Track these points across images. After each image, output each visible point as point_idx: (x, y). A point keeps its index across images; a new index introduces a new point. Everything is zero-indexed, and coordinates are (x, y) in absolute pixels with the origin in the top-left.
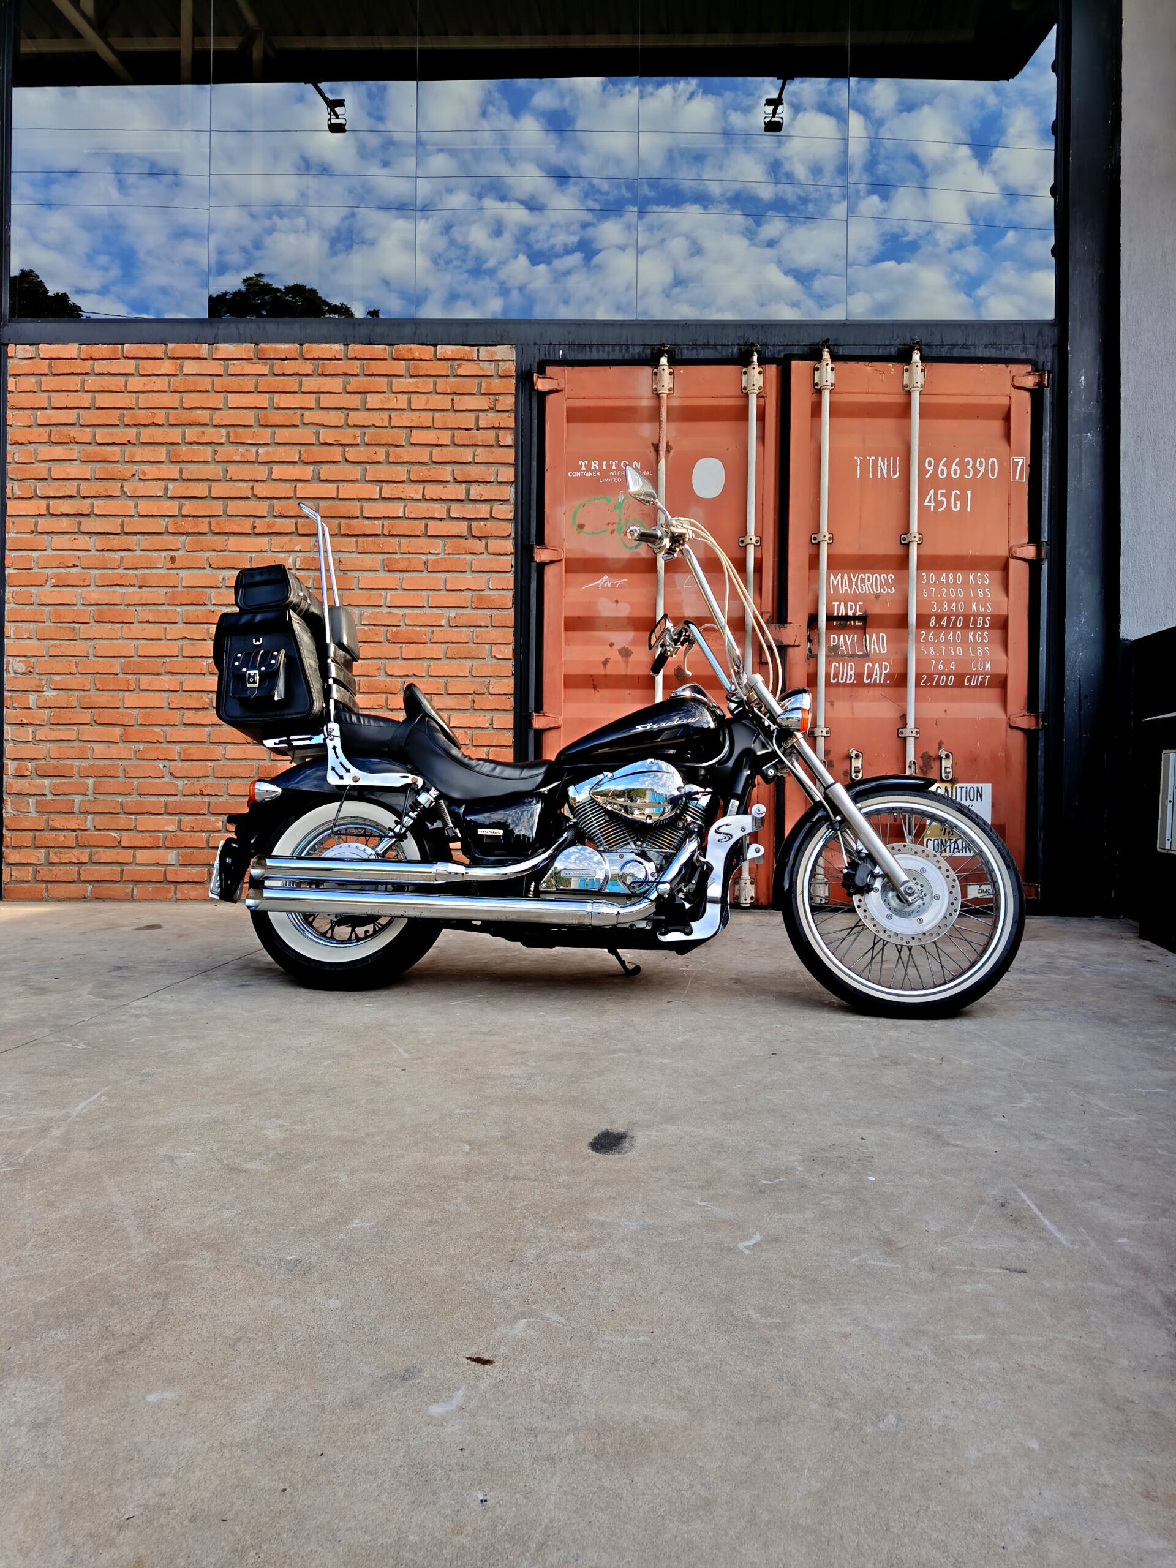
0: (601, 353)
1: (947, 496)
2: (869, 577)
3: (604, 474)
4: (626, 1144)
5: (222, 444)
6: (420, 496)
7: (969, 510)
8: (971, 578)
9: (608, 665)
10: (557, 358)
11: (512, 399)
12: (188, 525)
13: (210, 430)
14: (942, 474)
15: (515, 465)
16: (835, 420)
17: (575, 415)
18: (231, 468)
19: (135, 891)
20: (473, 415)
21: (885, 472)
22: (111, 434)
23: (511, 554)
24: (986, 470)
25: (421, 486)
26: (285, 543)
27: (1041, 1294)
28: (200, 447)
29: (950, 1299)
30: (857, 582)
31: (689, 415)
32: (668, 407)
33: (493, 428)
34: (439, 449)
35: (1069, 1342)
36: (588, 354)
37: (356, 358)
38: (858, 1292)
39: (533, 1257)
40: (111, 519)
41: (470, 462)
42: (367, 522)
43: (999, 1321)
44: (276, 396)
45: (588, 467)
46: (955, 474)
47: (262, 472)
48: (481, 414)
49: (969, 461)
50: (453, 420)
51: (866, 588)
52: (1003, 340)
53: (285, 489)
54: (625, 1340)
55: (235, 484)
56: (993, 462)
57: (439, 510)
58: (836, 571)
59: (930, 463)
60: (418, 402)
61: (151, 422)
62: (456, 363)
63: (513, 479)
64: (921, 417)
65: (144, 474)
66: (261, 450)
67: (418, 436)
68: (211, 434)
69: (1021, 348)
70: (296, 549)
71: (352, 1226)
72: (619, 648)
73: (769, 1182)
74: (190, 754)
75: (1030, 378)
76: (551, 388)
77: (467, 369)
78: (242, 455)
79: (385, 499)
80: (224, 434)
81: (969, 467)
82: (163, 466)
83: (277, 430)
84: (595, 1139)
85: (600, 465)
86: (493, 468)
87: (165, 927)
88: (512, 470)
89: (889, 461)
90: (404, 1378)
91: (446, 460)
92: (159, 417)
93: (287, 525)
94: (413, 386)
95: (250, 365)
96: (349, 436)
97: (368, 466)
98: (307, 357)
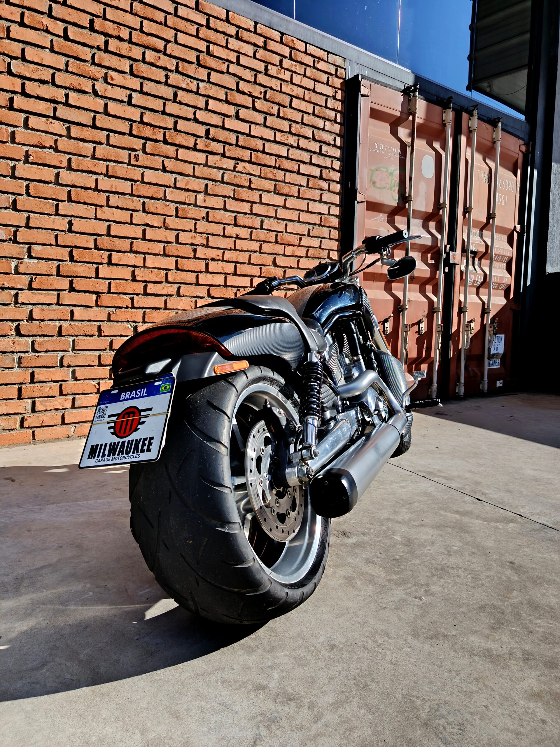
0: (384, 79)
1: (501, 197)
2: (477, 232)
3: (385, 153)
5: (171, 71)
6: (296, 145)
7: (506, 205)
10: (363, 74)
11: (343, 94)
12: (148, 132)
14: (500, 186)
15: (341, 136)
17: (375, 114)
18: (180, 93)
20: (324, 98)
22: (82, 34)
23: (339, 193)
24: (511, 187)
25: (297, 138)
26: (217, 161)
28: (155, 68)
30: (473, 234)
33: (333, 110)
34: (307, 115)
36: (378, 77)
37: (261, 35)
40: (83, 111)
41: (322, 129)
42: (267, 156)
44: (211, 45)
45: (379, 148)
46: (503, 187)
47: (201, 102)
48: (328, 98)
50: (314, 98)
52: (516, 126)
53: (216, 120)
55: (182, 106)
56: (513, 184)
57: (305, 157)
60: (297, 79)
61: (117, 34)
62: (316, 60)
63: (342, 146)
65: (112, 79)
66: (201, 85)
67: (296, 103)
68: (164, 61)
69: (521, 131)
70: (224, 167)
75: (524, 147)
76: (365, 93)
77: (321, 65)
78: (188, 84)
79: (277, 142)
80: (175, 64)
81: (507, 184)
82: (126, 76)
83: (211, 72)
85: (384, 147)
86: (333, 136)
88: (342, 140)
91: (311, 124)
92: (125, 33)
93: (218, 147)
94: (294, 67)
95: (193, 14)
96: (257, 91)
97: (267, 116)
98: (232, 22)
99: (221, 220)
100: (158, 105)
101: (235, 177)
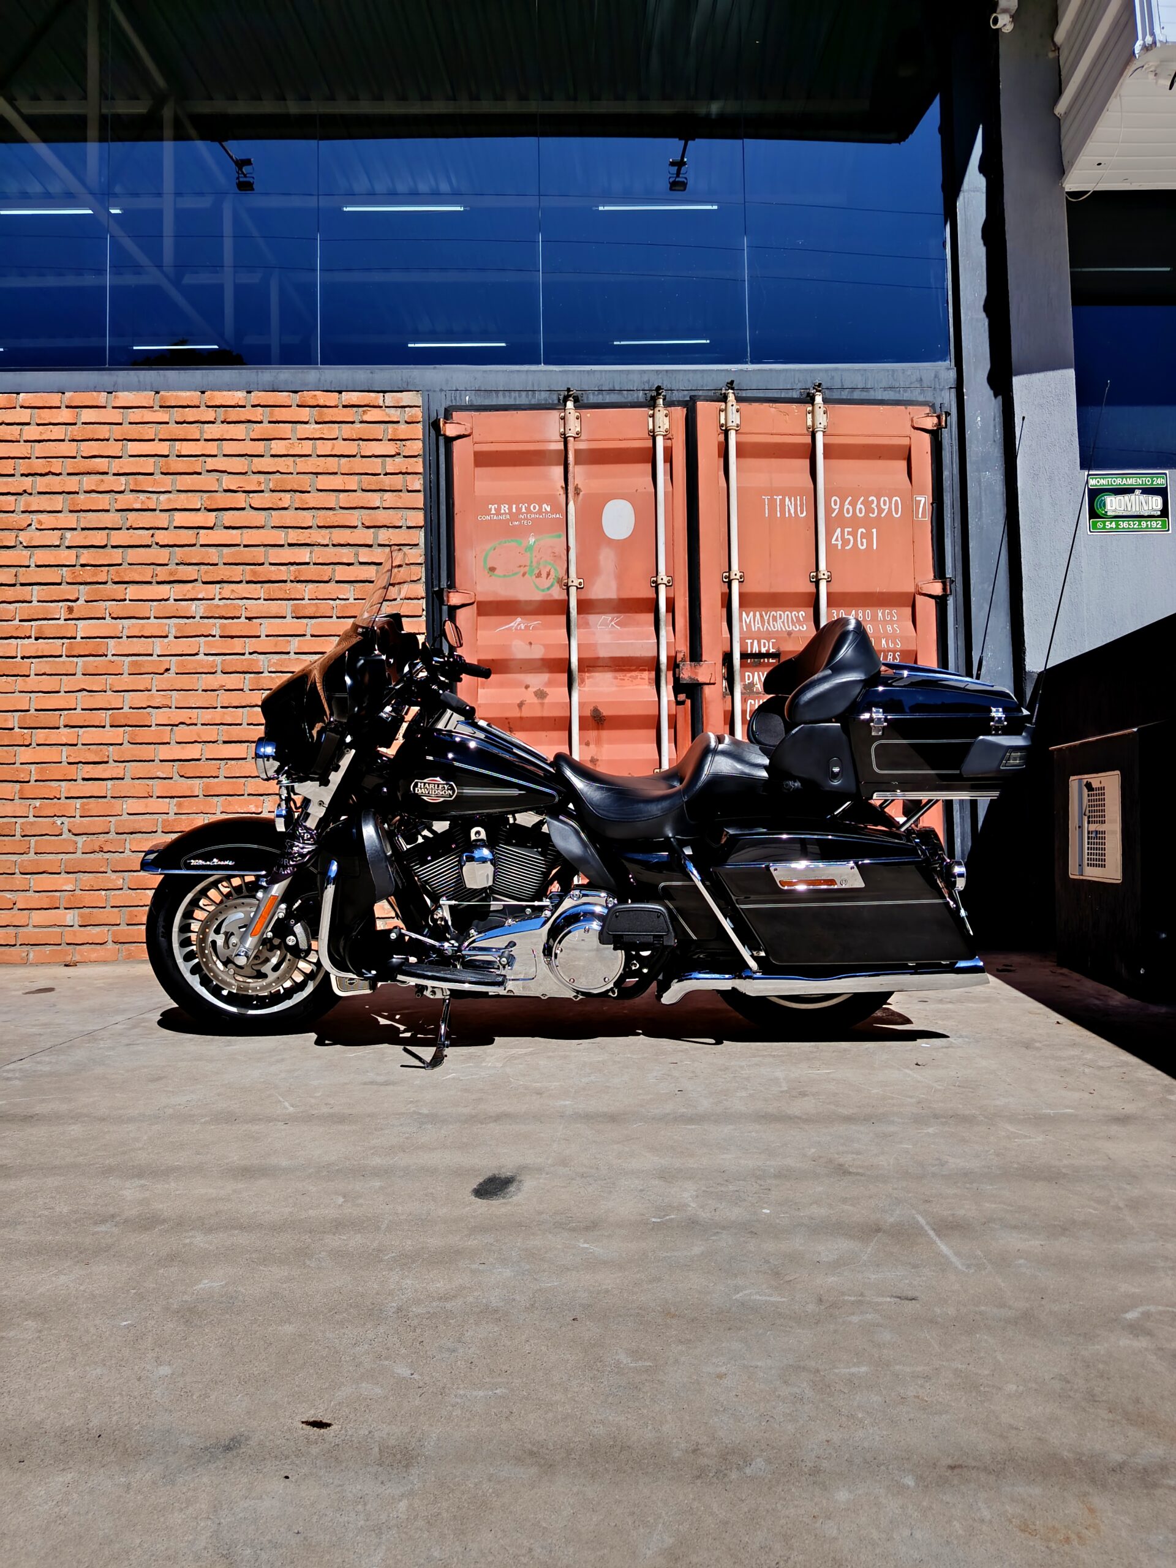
0: (507, 398)
1: (854, 534)
2: (780, 615)
3: (514, 517)
4: (512, 1188)
5: (122, 492)
6: (327, 542)
7: (875, 547)
8: (880, 614)
9: (524, 708)
10: (463, 404)
11: (419, 445)
12: (87, 575)
13: (110, 478)
14: (848, 512)
15: (425, 509)
16: (743, 460)
17: (483, 459)
18: (132, 516)
19: (31, 955)
20: (379, 460)
21: (792, 511)
22: (6, 484)
23: (423, 598)
24: (890, 508)
25: (328, 531)
26: (188, 591)
27: (931, 1321)
28: (99, 496)
29: (835, 1331)
30: (769, 619)
31: (598, 457)
32: (577, 451)
33: (401, 473)
34: (346, 494)
35: (956, 1370)
36: (495, 399)
37: (259, 405)
38: (740, 1329)
39: (394, 1310)
40: (5, 569)
41: (378, 508)
42: (273, 568)
43: (885, 1351)
44: (177, 443)
45: (498, 510)
46: (861, 512)
47: (162, 519)
48: (388, 459)
49: (873, 501)
50: (359, 465)
51: (778, 626)
52: (902, 383)
53: (187, 537)
54: (481, 1393)
55: (135, 531)
56: (896, 501)
57: (346, 555)
58: (747, 609)
59: (835, 501)
60: (324, 448)
61: (47, 471)
62: (361, 409)
63: (422, 523)
64: (826, 457)
65: (40, 522)
66: (163, 497)
67: (324, 482)
68: (110, 482)
69: (918, 390)
70: (200, 596)
71: (200, 1286)
72: (535, 689)
73: (659, 1220)
74: (89, 810)
75: (929, 419)
76: (458, 433)
77: (373, 415)
78: (143, 503)
79: (290, 545)
80: (124, 482)
81: (874, 506)
82: (59, 514)
83: (178, 476)
84: (480, 1184)
85: (510, 509)
86: (401, 513)
87: (57, 990)
88: (421, 514)
89: (796, 500)
90: (228, 1448)
91: (354, 506)
92: (56, 466)
93: (190, 572)
94: (318, 432)
95: (150, 413)
96: (252, 482)
97: (273, 512)
98: (209, 404)
99: (196, 668)
100: (99, 538)
101: (218, 606)
